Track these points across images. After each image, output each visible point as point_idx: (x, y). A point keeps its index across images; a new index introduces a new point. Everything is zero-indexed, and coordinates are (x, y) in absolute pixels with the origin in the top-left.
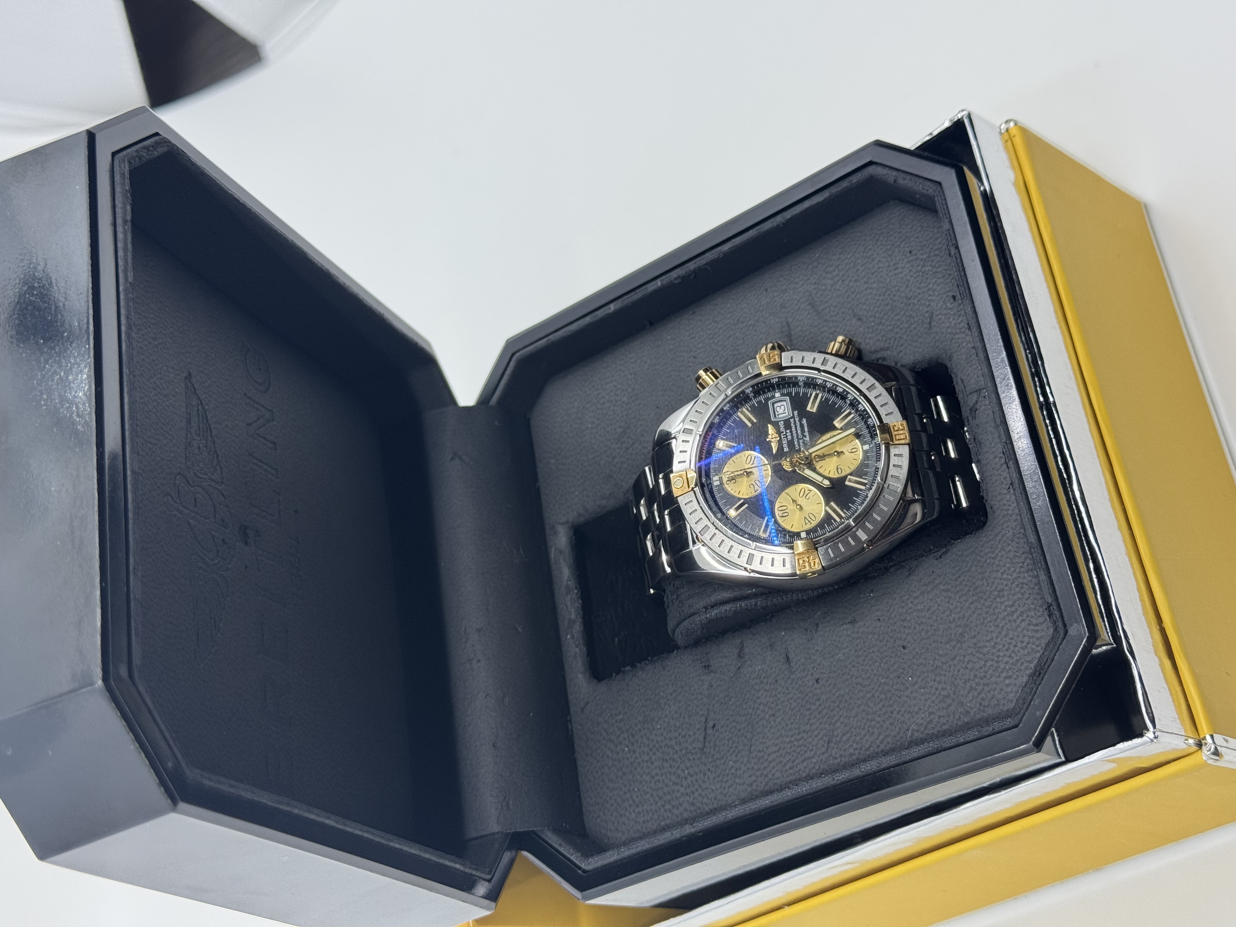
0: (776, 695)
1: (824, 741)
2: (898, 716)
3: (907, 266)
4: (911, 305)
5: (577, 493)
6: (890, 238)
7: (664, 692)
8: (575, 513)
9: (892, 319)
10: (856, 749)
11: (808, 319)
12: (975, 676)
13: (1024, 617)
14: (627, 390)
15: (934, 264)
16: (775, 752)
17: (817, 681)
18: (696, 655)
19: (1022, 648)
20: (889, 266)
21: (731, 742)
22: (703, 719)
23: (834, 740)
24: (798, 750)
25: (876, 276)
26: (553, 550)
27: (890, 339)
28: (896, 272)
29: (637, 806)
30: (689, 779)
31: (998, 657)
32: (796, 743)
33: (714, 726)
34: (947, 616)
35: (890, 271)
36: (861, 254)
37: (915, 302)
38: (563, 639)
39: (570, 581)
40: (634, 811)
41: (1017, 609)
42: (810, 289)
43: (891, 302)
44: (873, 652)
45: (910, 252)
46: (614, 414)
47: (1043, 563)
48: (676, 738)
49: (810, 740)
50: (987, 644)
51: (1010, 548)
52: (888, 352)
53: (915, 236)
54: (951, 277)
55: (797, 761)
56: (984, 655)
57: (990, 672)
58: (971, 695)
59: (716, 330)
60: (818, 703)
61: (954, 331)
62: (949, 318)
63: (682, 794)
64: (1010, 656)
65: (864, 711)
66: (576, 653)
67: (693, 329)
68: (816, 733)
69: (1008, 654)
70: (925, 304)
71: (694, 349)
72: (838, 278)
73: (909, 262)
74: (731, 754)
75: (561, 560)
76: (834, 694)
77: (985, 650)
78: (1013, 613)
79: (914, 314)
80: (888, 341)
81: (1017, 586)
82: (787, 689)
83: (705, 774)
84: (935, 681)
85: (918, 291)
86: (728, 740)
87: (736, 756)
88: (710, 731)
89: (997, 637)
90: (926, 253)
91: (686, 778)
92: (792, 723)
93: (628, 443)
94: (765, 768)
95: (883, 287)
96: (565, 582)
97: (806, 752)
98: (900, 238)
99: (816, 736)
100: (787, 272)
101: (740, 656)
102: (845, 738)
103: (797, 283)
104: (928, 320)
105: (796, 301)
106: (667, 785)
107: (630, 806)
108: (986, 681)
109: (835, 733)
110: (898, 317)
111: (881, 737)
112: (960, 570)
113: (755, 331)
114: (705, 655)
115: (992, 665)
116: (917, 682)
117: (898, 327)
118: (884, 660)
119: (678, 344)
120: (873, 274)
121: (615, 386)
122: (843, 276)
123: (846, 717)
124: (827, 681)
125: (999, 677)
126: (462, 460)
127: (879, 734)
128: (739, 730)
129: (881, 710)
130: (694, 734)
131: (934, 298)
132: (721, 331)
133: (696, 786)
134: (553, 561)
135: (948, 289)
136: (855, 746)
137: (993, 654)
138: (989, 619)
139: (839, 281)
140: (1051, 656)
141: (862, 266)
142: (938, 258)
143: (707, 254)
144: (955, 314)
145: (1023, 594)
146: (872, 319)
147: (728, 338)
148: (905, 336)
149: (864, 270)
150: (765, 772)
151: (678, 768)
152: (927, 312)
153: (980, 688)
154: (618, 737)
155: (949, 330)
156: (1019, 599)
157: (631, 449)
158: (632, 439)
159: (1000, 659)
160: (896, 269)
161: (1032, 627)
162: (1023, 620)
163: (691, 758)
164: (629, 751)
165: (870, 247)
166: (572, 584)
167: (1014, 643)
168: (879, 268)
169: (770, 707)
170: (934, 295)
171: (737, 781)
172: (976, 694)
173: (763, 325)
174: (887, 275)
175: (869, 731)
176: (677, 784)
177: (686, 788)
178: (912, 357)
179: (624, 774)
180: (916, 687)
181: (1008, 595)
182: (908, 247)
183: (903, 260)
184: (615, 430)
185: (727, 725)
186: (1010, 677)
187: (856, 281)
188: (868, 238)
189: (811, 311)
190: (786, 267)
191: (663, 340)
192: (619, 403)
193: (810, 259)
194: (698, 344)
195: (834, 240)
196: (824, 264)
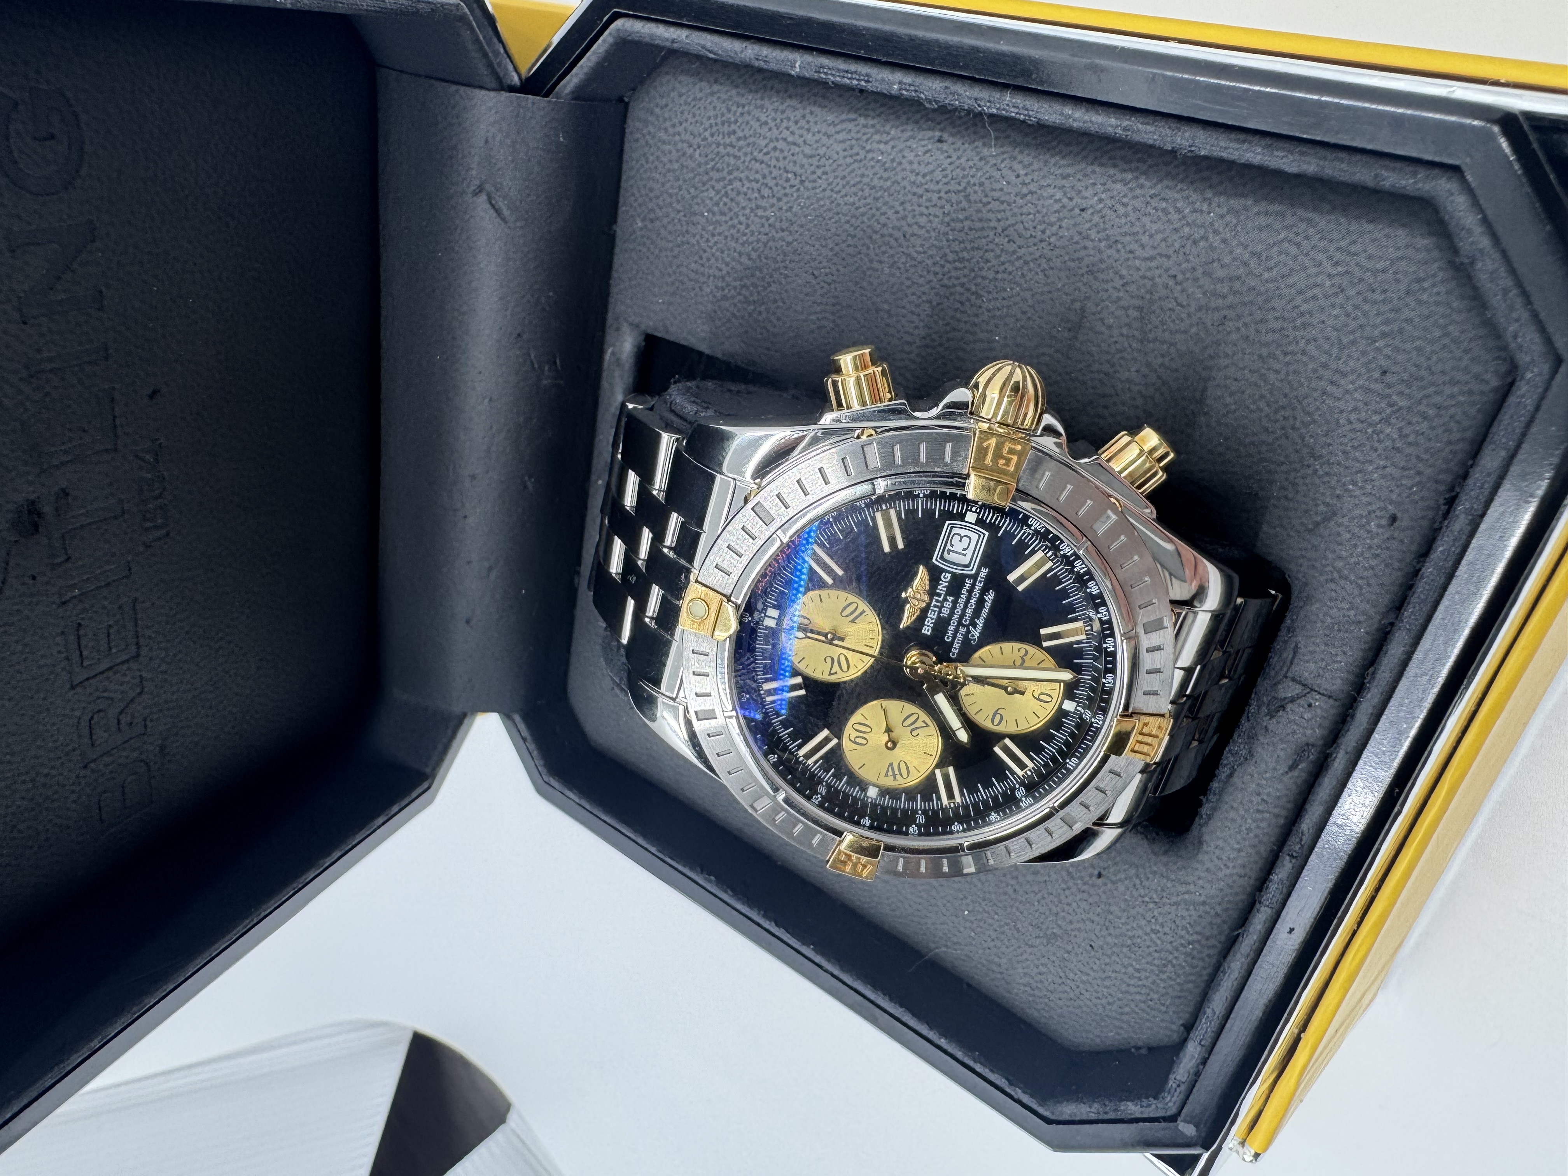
3: (1356, 395)
6: (1366, 307)
8: (652, 321)
14: (779, 200)
15: (1407, 431)
20: (1325, 366)
25: (1288, 364)
28: (1329, 388)
35: (1320, 378)
36: (1293, 291)
37: (1320, 472)
45: (1384, 373)
46: (748, 226)
53: (1418, 343)
54: (1417, 479)
67: (924, 176)
70: (1333, 488)
71: (910, 219)
72: (1220, 301)
73: (1367, 390)
85: (1341, 457)
90: (1409, 397)
95: (1286, 396)
98: (1387, 322)
100: (1137, 203)
104: (1318, 518)
105: (1118, 283)
113: (1023, 276)
119: (889, 183)
120: (1286, 354)
131: (1358, 492)
132: (967, 223)
135: (1394, 497)
142: (1425, 424)
144: (1370, 547)
147: (973, 249)
152: (1327, 507)
155: (1340, 564)
165: (1316, 291)
170: (1362, 488)
173: (1041, 276)
182: (1388, 357)
188: (1328, 266)
189: (1135, 325)
190: (1142, 186)
191: (868, 152)
192: (760, 212)
193: (1195, 211)
194: (922, 214)
195: (1263, 206)
196: (1212, 248)
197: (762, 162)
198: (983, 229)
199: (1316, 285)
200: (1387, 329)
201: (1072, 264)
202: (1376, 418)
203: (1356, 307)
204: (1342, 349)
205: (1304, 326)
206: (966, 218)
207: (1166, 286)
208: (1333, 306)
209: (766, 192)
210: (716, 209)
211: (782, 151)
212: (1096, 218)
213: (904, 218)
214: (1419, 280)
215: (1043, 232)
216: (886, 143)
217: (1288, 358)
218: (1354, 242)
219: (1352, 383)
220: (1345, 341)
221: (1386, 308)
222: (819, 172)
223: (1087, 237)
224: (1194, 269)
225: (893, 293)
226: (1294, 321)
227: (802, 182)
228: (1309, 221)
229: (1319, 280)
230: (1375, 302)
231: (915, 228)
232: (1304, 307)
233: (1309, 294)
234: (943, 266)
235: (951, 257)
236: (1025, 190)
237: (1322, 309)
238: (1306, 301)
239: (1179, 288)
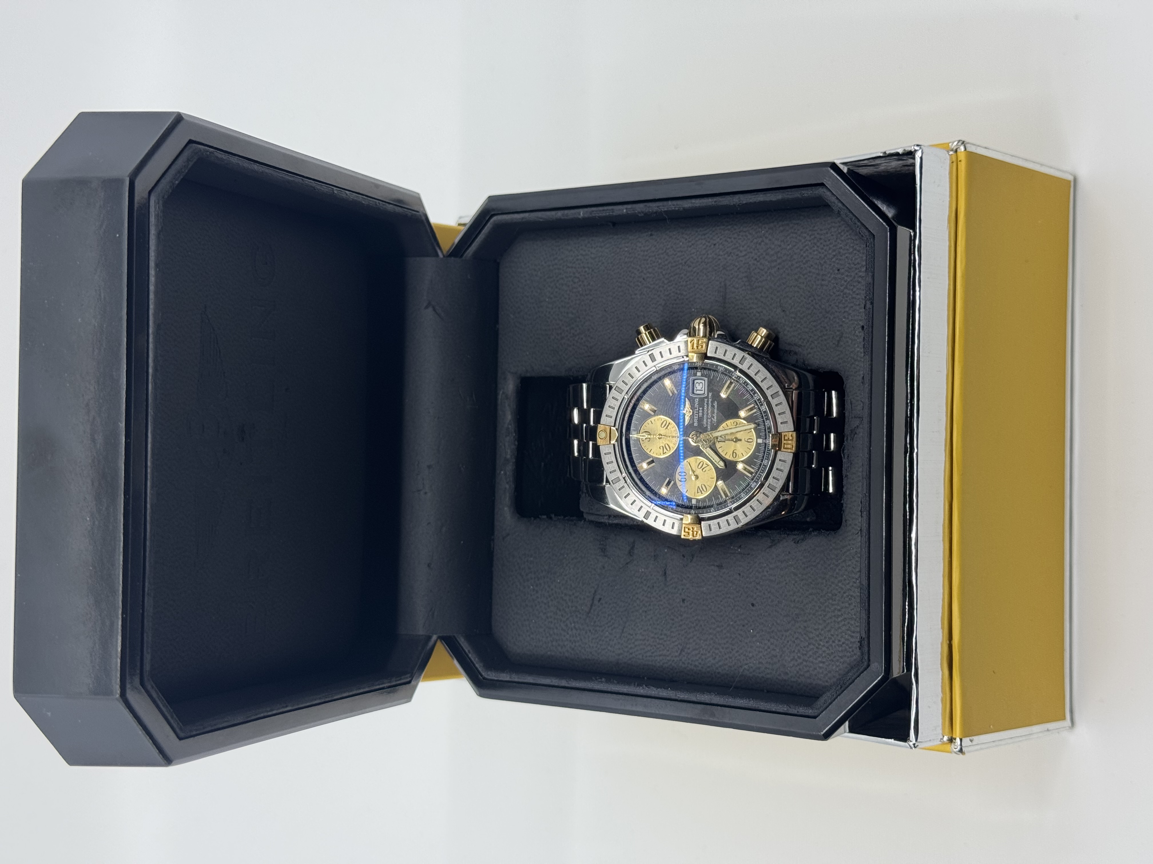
0: (650, 598)
1: (678, 648)
2: (736, 655)
3: (832, 282)
4: (828, 319)
5: (528, 353)
6: (825, 248)
7: (567, 554)
8: (524, 369)
9: (810, 323)
10: (700, 664)
11: (743, 290)
12: (799, 651)
13: (846, 623)
14: (583, 282)
15: (855, 290)
16: (641, 640)
17: (683, 600)
18: (598, 535)
19: (838, 645)
20: (818, 274)
21: (610, 618)
22: (593, 590)
23: (686, 650)
24: (659, 646)
25: (806, 279)
26: (501, 392)
27: (804, 340)
28: (823, 283)
29: (532, 633)
30: (574, 631)
31: (819, 645)
32: (658, 640)
33: (600, 599)
34: (790, 595)
35: (818, 280)
36: (799, 250)
37: (832, 318)
38: (498, 472)
39: (511, 425)
40: (529, 636)
41: (842, 615)
42: (750, 263)
43: (812, 307)
44: (729, 598)
45: (838, 270)
46: (569, 299)
47: (867, 604)
48: (570, 596)
49: (668, 643)
50: (814, 632)
51: (850, 563)
52: (800, 349)
53: (846, 255)
55: (655, 654)
56: (810, 638)
57: (810, 653)
58: (792, 663)
59: (666, 263)
60: (680, 618)
61: (855, 357)
62: (855, 344)
63: (567, 640)
64: (828, 648)
65: (712, 639)
66: (506, 488)
67: (647, 251)
68: (674, 640)
69: (827, 645)
70: (839, 323)
71: (645, 272)
72: (775, 263)
73: (835, 278)
74: (609, 627)
75: (507, 405)
76: (693, 617)
77: (811, 635)
78: (839, 616)
79: (828, 328)
80: (802, 340)
81: (848, 596)
82: (660, 596)
83: (586, 633)
84: (769, 641)
85: (836, 308)
86: (609, 615)
87: (612, 630)
88: (596, 602)
89: (822, 630)
90: (851, 276)
91: (572, 630)
92: (658, 624)
93: (576, 331)
94: (631, 648)
95: (809, 291)
96: (506, 426)
97: (663, 650)
98: (834, 251)
99: (673, 642)
100: (736, 236)
101: (630, 553)
102: (694, 653)
103: (741, 252)
104: (838, 339)
105: (736, 269)
106: (557, 628)
107: (527, 631)
108: (806, 658)
109: (688, 646)
110: (815, 324)
111: (720, 663)
112: (809, 561)
113: (698, 279)
114: (604, 539)
115: (813, 649)
116: (755, 636)
117: (813, 332)
118: (736, 608)
121: (574, 273)
122: (779, 264)
123: (698, 638)
124: (691, 604)
125: (816, 659)
126: (434, 310)
127: (719, 661)
128: (618, 612)
129: (725, 644)
130: (584, 599)
131: (847, 321)
133: (578, 639)
134: (499, 401)
136: (700, 661)
137: (816, 640)
138: (820, 613)
139: (775, 267)
140: (853, 678)
141: (797, 263)
143: (670, 203)
145: (850, 604)
146: (793, 315)
147: (675, 275)
148: (816, 342)
149: (797, 268)
150: (631, 651)
151: (568, 619)
152: (839, 331)
153: (799, 661)
154: (527, 575)
156: (846, 607)
157: (577, 337)
158: (580, 329)
159: (820, 647)
160: (823, 280)
161: (849, 632)
162: (844, 625)
163: (579, 616)
164: (534, 590)
165: (807, 247)
166: (512, 428)
167: (833, 639)
168: (810, 272)
169: (644, 605)
170: (848, 318)
171: (609, 648)
172: (796, 664)
173: (705, 277)
174: (815, 282)
175: (712, 656)
176: (564, 631)
177: (570, 636)
178: (818, 362)
179: (527, 605)
180: (754, 639)
181: (839, 600)
182: (838, 264)
183: (831, 274)
184: (567, 313)
185: (610, 604)
186: (824, 663)
187: (788, 274)
188: (808, 238)
189: (747, 284)
190: (735, 229)
191: (621, 248)
192: (574, 290)
193: (756, 233)
194: (649, 268)
195: (780, 223)
196: (766, 244)
197: (572, 267)
198: (677, 265)
199: (806, 245)
200: (834, 253)
201: (716, 268)
202: (842, 288)
203: (822, 249)
204: (822, 266)
205: (807, 262)
206: (669, 263)
207: (754, 264)
208: (814, 251)
209: (576, 280)
210: (552, 296)
211: (581, 260)
212: (721, 246)
213: (642, 272)
214: (839, 233)
215: (701, 258)
216: (628, 243)
217: (806, 276)
218: (814, 227)
219: (830, 277)
220: (822, 262)
221: (831, 246)
222: (600, 264)
223: (719, 255)
224: (762, 254)
225: (644, 307)
226: (802, 261)
227: (593, 270)
228: (797, 224)
229: (806, 243)
230: (827, 245)
231: (648, 275)
232: (804, 255)
233: (805, 249)
234: (663, 287)
235: (666, 282)
236: (690, 244)
237: (811, 253)
238: (804, 252)
239: (759, 263)
